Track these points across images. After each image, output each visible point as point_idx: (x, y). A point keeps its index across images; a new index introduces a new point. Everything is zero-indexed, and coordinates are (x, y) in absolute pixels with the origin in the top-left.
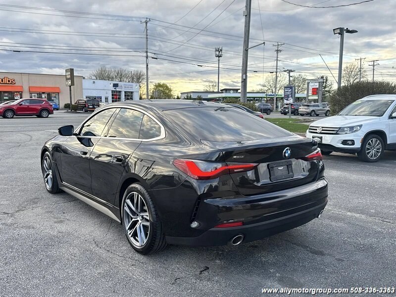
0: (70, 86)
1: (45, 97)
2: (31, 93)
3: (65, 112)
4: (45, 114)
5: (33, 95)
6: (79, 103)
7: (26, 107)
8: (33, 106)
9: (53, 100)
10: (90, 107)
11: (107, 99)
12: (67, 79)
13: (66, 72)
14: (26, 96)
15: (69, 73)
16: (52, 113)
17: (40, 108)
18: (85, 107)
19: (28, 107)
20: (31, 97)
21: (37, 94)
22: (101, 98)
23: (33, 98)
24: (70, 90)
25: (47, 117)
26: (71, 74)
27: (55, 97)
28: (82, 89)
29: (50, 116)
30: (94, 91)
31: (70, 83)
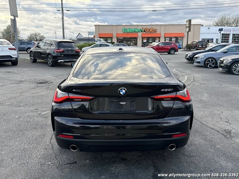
0: (188, 32)
1: (174, 40)
2: (165, 38)
3: (183, 51)
4: (172, 52)
5: (167, 39)
6: (193, 43)
7: (162, 47)
8: (166, 46)
9: (179, 42)
10: (200, 46)
11: (217, 40)
12: (186, 27)
13: (186, 22)
14: (162, 40)
15: (188, 23)
16: (177, 51)
17: (169, 48)
18: (196, 46)
19: (163, 47)
20: (165, 41)
21: (169, 38)
22: (213, 40)
23: (167, 41)
24: (188, 35)
25: (174, 54)
26: (189, 24)
27: (181, 40)
28: (199, 33)
29: (176, 53)
30: (208, 35)
31: (188, 30)
